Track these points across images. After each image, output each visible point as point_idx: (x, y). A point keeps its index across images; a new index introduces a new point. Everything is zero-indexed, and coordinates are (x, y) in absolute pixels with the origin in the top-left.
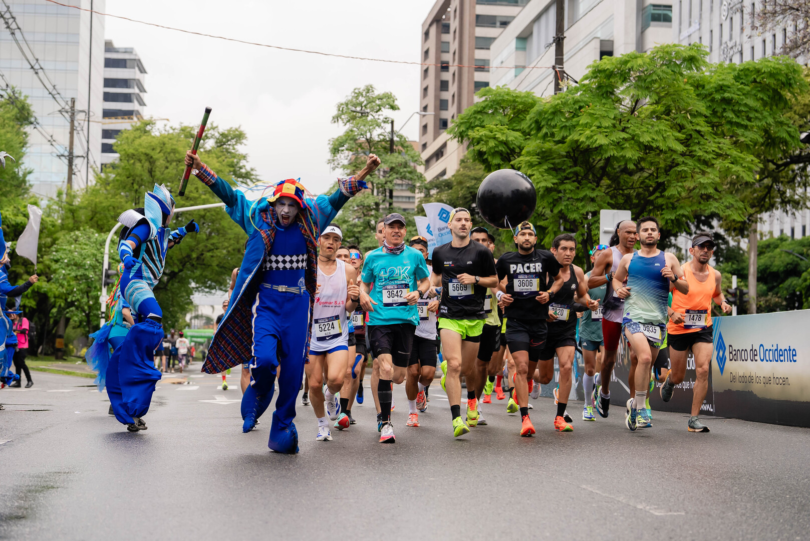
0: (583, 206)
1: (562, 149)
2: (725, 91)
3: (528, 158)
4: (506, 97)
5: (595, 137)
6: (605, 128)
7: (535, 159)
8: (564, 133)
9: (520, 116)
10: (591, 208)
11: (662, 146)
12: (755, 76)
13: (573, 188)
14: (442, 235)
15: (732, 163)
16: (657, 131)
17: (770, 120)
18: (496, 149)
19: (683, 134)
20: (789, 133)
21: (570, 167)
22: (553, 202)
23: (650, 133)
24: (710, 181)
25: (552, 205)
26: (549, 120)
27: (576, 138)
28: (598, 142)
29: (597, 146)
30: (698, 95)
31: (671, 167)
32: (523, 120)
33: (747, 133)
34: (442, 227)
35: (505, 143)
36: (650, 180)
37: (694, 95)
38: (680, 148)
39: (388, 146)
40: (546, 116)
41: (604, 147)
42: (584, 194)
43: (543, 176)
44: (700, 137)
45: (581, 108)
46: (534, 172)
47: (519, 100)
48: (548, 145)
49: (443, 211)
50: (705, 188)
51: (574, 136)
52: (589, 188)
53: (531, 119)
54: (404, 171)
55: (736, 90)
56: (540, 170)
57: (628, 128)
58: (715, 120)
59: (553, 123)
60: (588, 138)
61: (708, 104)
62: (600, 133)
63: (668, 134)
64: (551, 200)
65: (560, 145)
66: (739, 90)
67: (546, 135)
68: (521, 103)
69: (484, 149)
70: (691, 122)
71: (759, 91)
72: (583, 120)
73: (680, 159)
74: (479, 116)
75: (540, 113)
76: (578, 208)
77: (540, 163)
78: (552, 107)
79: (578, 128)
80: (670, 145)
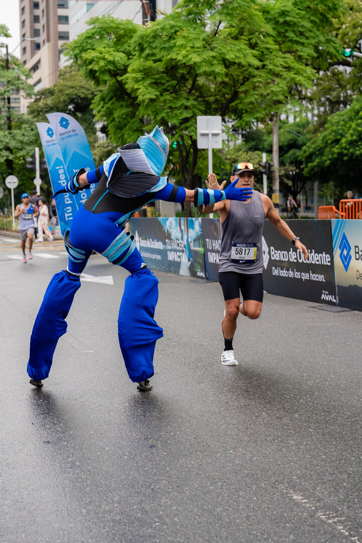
0: (181, 113)
1: (160, 66)
2: (287, 15)
3: (134, 75)
4: (112, 24)
5: (190, 56)
6: (198, 48)
7: (139, 75)
8: (163, 53)
9: (123, 40)
10: (186, 114)
11: (243, 62)
12: (308, 3)
13: (172, 99)
14: (63, 139)
15: (296, 74)
16: (238, 50)
17: (322, 39)
18: (106, 68)
19: (257, 50)
20: (335, 48)
21: (168, 81)
22: (156, 111)
23: (234, 51)
24: (280, 89)
25: (155, 113)
26: (150, 42)
27: (174, 57)
28: (192, 60)
29: (192, 63)
30: (266, 19)
31: (248, 79)
32: (126, 43)
33: (304, 49)
34: (62, 132)
35: (113, 63)
36: (225, 89)
37: (263, 19)
38: (256, 63)
39: (4, 64)
40: (148, 39)
41: (197, 64)
42: (181, 103)
43: (147, 89)
44: (269, 53)
45: (176, 32)
46: (140, 87)
47: (121, 26)
48: (149, 63)
49: (63, 119)
50: (277, 95)
51: (173, 55)
52: (184, 98)
53: (135, 42)
54: (18, 83)
55: (295, 14)
56: (145, 84)
57: (215, 47)
58: (279, 39)
59: (154, 45)
60: (184, 57)
61: (274, 26)
62: (194, 52)
63: (248, 51)
64: (154, 109)
65: (159, 63)
66: (298, 14)
67: (148, 55)
68: (123, 29)
69: (96, 68)
70: (263, 41)
71: (312, 15)
72: (179, 42)
73: (256, 72)
74: (90, 41)
75: (142, 37)
76: (176, 115)
77: (143, 78)
78: (153, 31)
79: (175, 49)
80: (249, 61)
